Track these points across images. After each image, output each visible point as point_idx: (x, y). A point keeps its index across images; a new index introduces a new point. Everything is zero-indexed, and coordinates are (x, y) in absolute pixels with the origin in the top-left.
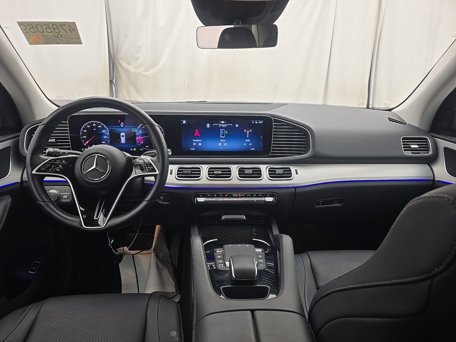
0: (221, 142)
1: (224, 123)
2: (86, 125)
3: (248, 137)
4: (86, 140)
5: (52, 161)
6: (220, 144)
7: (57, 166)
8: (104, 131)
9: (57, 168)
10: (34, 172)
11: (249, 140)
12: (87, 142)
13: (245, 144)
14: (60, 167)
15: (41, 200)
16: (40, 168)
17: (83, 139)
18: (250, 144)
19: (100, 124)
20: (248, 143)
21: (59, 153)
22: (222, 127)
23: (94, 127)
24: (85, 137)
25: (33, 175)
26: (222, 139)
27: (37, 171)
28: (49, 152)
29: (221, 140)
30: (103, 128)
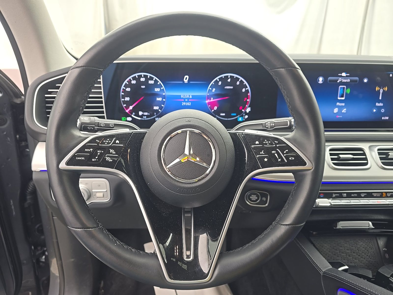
0: (338, 107)
1: (347, 76)
2: (130, 79)
3: (380, 98)
4: (128, 104)
5: (96, 142)
6: (336, 110)
7: (106, 150)
8: (157, 90)
9: (108, 156)
10: (63, 165)
11: (381, 104)
12: (131, 108)
13: (375, 111)
14: (112, 153)
15: (78, 225)
16: (74, 156)
17: (125, 102)
18: (383, 111)
19: (151, 79)
20: (380, 107)
21: (98, 124)
22: (342, 83)
23: (143, 83)
24: (127, 99)
25: (60, 172)
26: (341, 101)
27: (68, 163)
28: (82, 124)
29: (338, 104)
30: (156, 84)
